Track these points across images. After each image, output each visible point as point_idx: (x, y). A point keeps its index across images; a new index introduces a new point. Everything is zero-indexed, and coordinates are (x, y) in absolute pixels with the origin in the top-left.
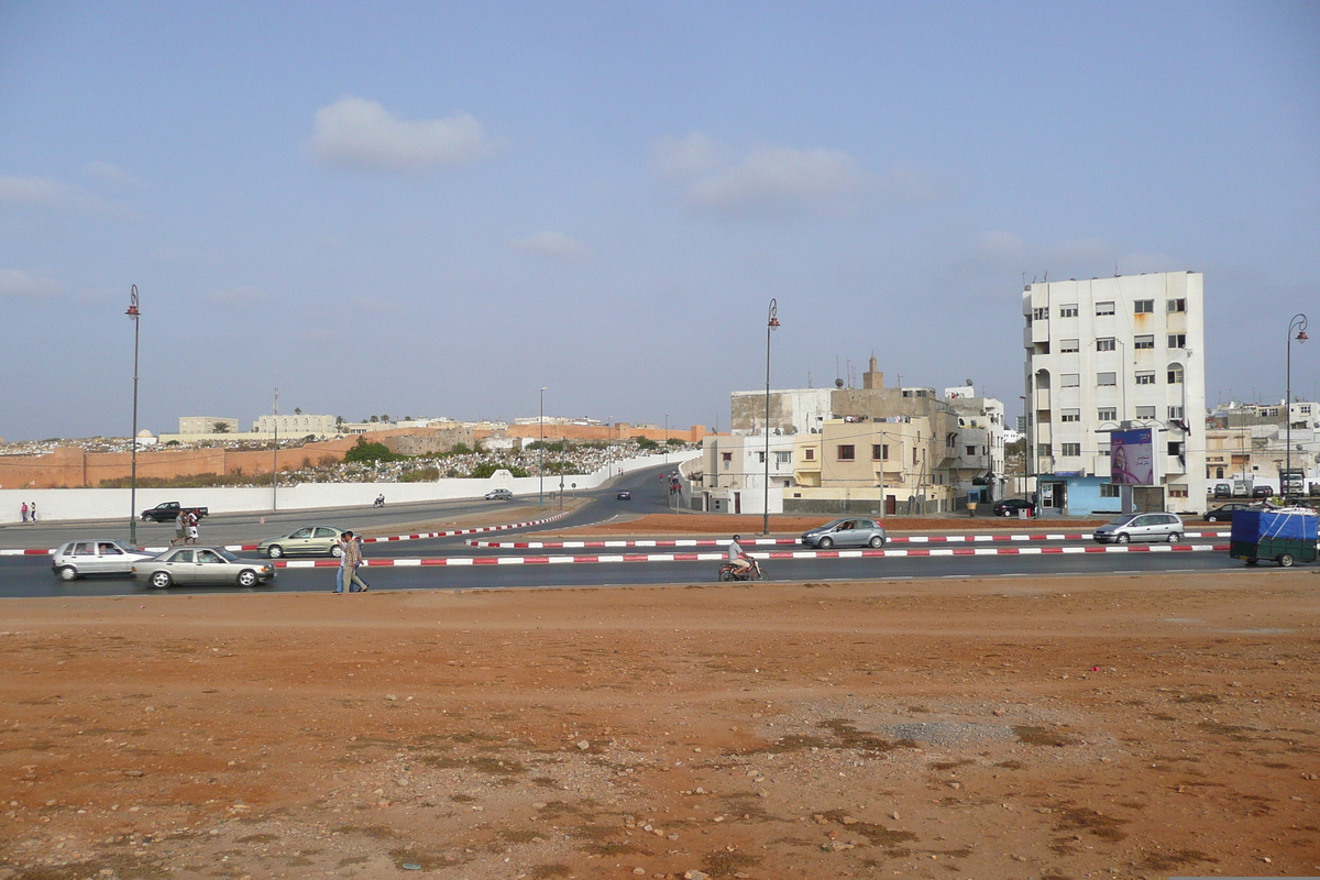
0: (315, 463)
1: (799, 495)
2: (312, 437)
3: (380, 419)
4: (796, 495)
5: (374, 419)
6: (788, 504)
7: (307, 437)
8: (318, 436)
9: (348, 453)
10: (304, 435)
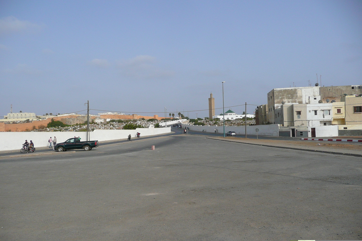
0: (37, 128)
1: (346, 128)
2: (29, 120)
3: (49, 114)
4: (345, 128)
5: (47, 114)
6: (340, 132)
7: (27, 120)
8: (30, 120)
9: (48, 124)
10: (25, 119)
